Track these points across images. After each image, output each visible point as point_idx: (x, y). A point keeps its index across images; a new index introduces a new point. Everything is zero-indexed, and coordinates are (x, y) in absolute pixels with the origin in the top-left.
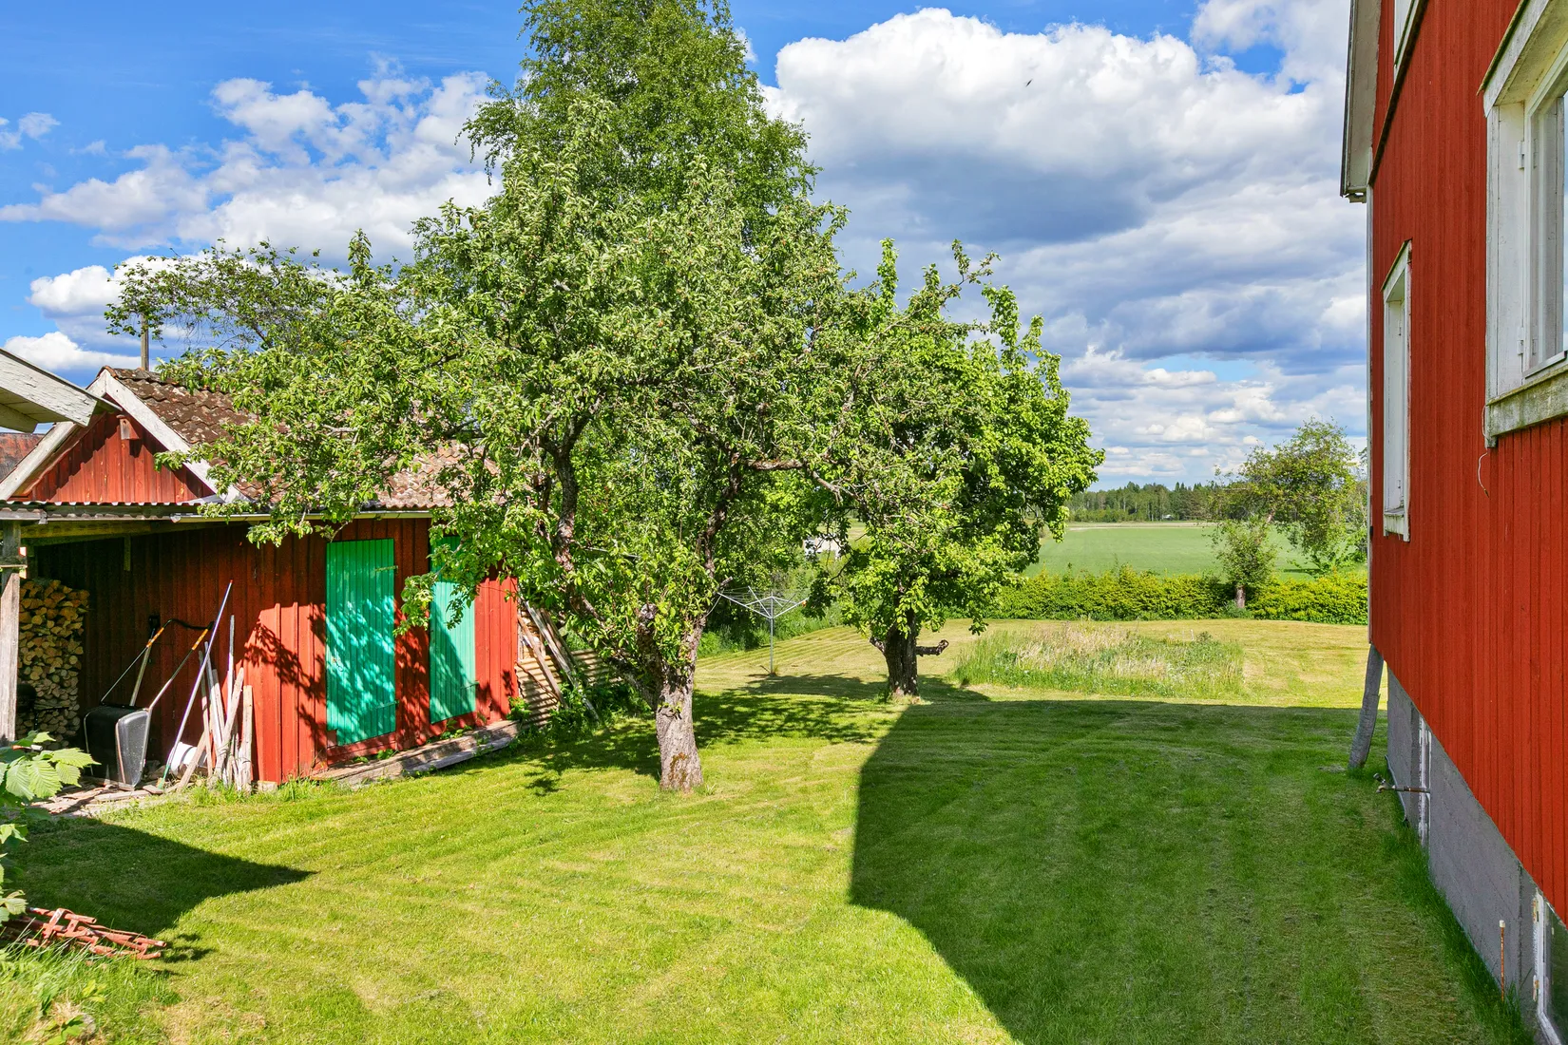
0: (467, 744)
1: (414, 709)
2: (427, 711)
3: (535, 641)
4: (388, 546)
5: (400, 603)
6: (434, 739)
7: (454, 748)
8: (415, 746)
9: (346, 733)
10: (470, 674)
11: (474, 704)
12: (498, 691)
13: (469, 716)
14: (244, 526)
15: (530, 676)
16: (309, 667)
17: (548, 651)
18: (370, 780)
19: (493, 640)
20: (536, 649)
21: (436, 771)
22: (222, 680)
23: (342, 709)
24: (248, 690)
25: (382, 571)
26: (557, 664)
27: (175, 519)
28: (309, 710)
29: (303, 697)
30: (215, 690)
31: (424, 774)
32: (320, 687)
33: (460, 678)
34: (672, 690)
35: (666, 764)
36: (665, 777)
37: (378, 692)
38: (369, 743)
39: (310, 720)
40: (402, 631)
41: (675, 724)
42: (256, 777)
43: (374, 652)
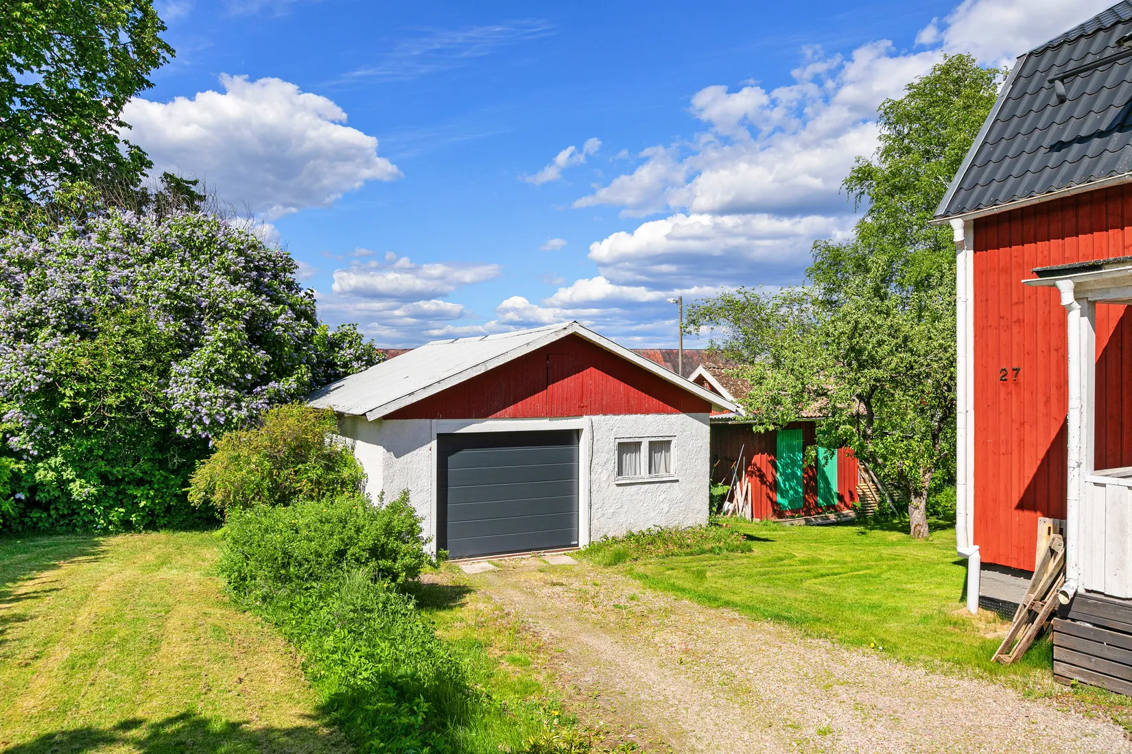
0: (832, 517)
1: (811, 501)
2: (816, 503)
3: (866, 476)
4: (800, 432)
5: (804, 456)
6: (819, 513)
7: (827, 518)
8: (811, 515)
9: (784, 506)
10: (835, 488)
11: (836, 502)
12: (847, 499)
13: (834, 506)
14: (751, 426)
15: (863, 492)
16: (770, 479)
17: (873, 481)
18: (792, 524)
19: (846, 474)
20: (867, 480)
21: (819, 525)
22: (740, 480)
23: (782, 496)
24: (750, 484)
25: (798, 441)
26: (877, 488)
27: (730, 423)
28: (771, 495)
29: (769, 491)
30: (738, 483)
31: (814, 525)
32: (774, 486)
33: (830, 490)
34: (915, 497)
35: (912, 528)
36: (912, 533)
37: (796, 492)
38: (792, 511)
39: (771, 500)
40: (805, 466)
41: (916, 512)
42: (752, 517)
43: (794, 475)
